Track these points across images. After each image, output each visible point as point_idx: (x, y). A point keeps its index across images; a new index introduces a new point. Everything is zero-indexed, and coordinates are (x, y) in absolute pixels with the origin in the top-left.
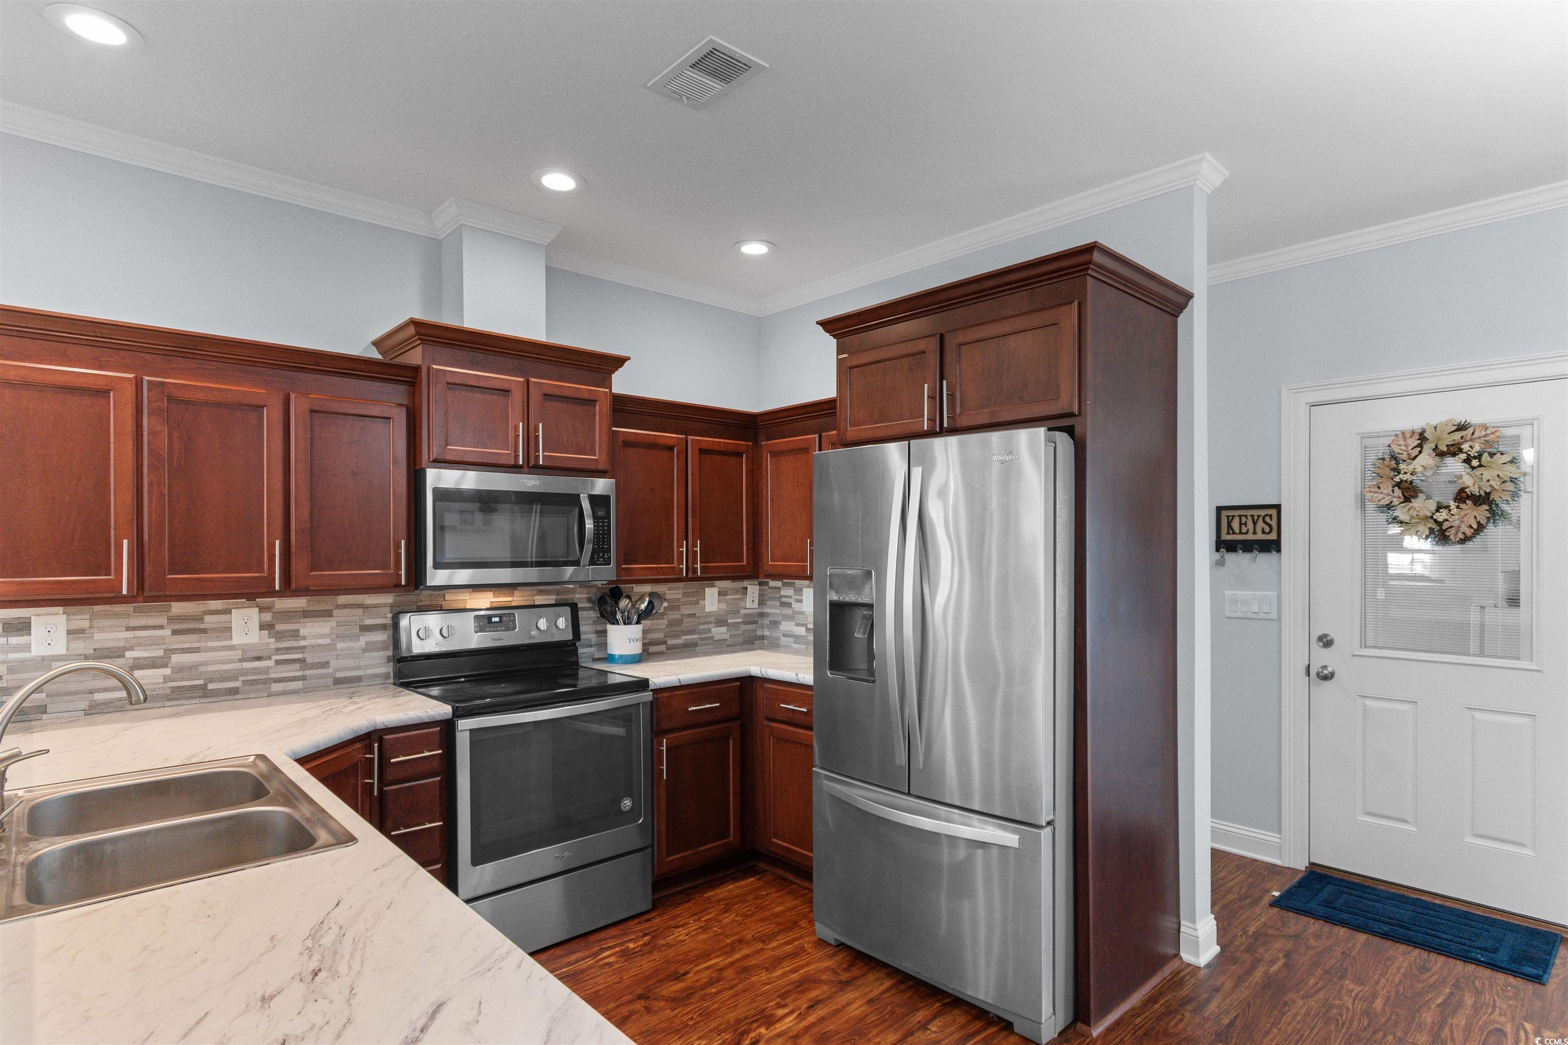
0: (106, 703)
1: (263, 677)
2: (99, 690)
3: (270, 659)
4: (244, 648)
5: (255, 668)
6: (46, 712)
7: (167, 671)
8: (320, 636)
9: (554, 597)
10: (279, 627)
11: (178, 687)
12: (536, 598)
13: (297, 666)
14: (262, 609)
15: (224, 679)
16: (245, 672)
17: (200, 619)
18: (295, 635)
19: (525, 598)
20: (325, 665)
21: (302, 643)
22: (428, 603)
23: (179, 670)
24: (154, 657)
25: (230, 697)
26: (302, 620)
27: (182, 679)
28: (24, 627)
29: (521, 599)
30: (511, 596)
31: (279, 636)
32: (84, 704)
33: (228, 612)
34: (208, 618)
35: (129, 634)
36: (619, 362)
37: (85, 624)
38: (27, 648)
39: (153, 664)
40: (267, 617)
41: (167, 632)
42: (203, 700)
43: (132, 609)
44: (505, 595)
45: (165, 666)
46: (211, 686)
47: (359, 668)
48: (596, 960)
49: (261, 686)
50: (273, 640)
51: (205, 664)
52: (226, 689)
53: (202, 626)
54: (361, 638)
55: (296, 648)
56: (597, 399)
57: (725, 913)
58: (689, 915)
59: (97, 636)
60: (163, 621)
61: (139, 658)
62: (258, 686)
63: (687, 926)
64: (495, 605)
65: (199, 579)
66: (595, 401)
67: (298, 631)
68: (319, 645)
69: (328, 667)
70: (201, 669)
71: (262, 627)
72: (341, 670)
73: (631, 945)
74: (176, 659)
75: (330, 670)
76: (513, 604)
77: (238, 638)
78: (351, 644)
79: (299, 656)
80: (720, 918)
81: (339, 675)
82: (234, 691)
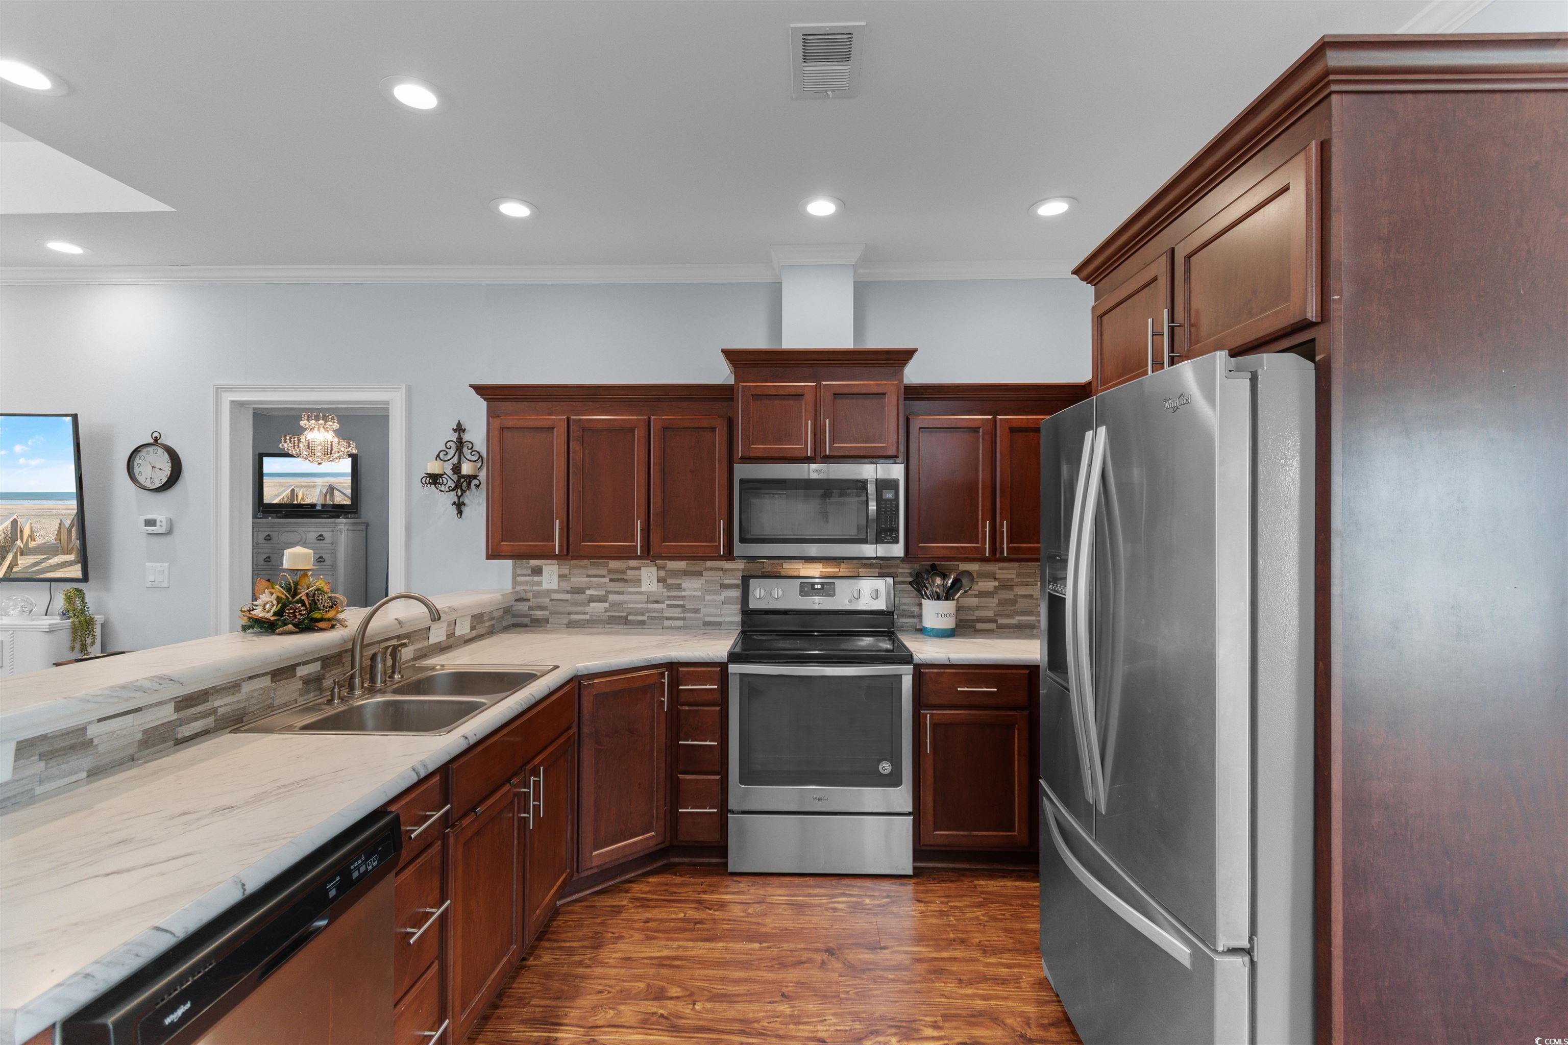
0: (577, 621)
1: (660, 615)
2: (576, 613)
3: (664, 603)
4: (649, 594)
5: (655, 609)
6: (548, 623)
7: (607, 605)
8: (695, 590)
9: (877, 570)
10: (669, 581)
11: (612, 616)
12: (860, 570)
13: (680, 610)
14: (659, 568)
15: (636, 614)
16: (649, 611)
17: (624, 573)
18: (679, 587)
19: (851, 570)
20: (697, 611)
21: (683, 594)
22: (770, 570)
23: (613, 605)
24: (600, 595)
25: (640, 627)
26: (683, 577)
27: (615, 611)
28: (538, 571)
29: (847, 570)
30: (837, 568)
31: (669, 587)
32: (566, 621)
33: (639, 568)
34: (629, 572)
35: (587, 580)
36: (908, 354)
37: (566, 571)
38: (540, 584)
39: (600, 599)
40: (662, 573)
41: (607, 580)
42: (626, 626)
43: (589, 564)
44: (832, 567)
45: (606, 601)
46: (630, 618)
47: (720, 615)
48: (830, 900)
49: (658, 621)
50: (665, 590)
51: (626, 602)
52: (638, 621)
53: (625, 577)
54: (722, 593)
55: (679, 597)
56: (884, 392)
57: (976, 907)
58: (943, 895)
59: (573, 579)
60: (605, 572)
61: (592, 595)
62: (657, 621)
63: (929, 904)
64: (824, 574)
65: (597, 546)
66: (884, 394)
67: (681, 585)
68: (694, 596)
69: (699, 613)
70: (625, 606)
71: (660, 580)
72: (708, 615)
73: (867, 901)
74: (612, 597)
75: (701, 615)
76: (840, 574)
77: (645, 587)
78: (715, 597)
79: (681, 603)
80: (967, 910)
81: (707, 619)
82: (642, 623)
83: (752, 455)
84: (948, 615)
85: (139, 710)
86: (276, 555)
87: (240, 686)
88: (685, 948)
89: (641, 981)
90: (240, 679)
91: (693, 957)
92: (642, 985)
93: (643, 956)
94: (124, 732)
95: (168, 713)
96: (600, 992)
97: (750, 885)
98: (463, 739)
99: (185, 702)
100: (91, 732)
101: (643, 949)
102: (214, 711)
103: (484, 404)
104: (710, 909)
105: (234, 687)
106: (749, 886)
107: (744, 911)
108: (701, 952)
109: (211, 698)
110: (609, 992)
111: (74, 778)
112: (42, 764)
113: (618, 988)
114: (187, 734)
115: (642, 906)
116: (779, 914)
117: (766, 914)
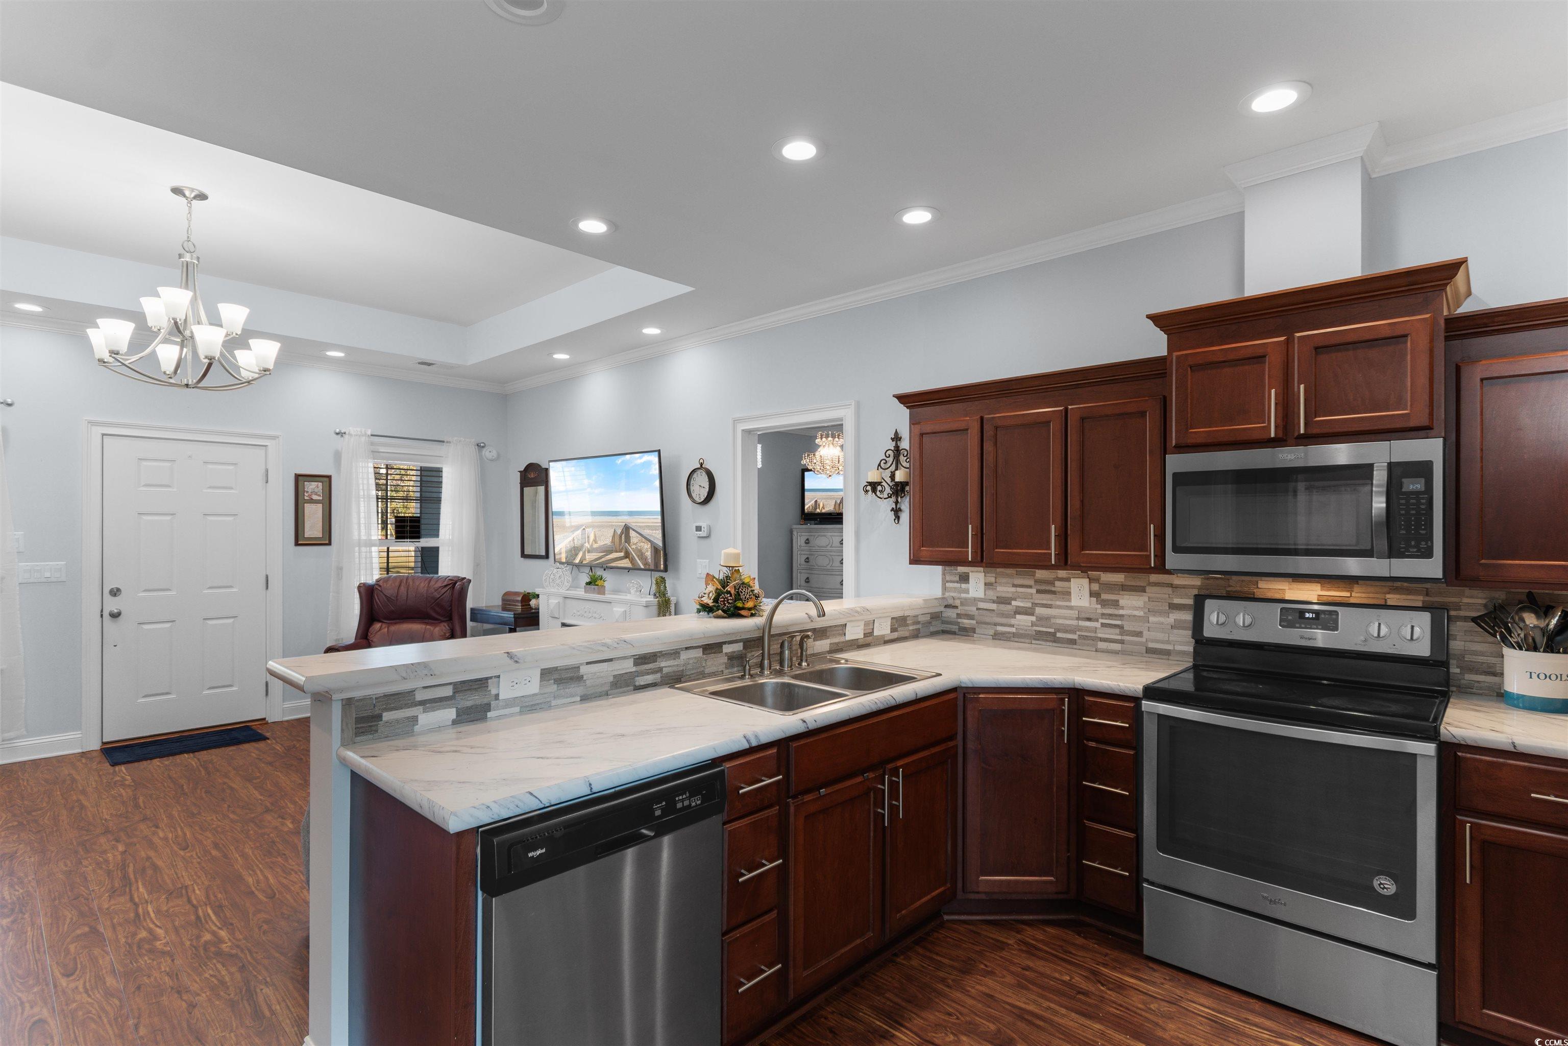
0: (1003, 634)
1: (1093, 635)
2: (1002, 625)
3: (1098, 621)
4: (1080, 610)
5: (1087, 627)
6: (975, 633)
7: (1033, 618)
8: (1137, 608)
9: (1421, 598)
10: (1104, 596)
11: (1040, 631)
12: (1388, 596)
13: (1117, 631)
14: (1091, 580)
15: (1066, 631)
16: (1080, 629)
17: (1051, 583)
18: (1116, 604)
19: (1371, 595)
20: (1139, 634)
21: (1121, 612)
22: (1239, 589)
23: (1040, 619)
24: (1026, 607)
25: (1071, 646)
26: (1121, 592)
27: (1042, 626)
28: (965, 578)
29: (1363, 595)
30: (1348, 591)
31: (1104, 604)
32: (992, 632)
33: (1068, 580)
34: (1057, 583)
35: (1013, 589)
37: (993, 580)
38: (967, 591)
39: (1028, 612)
40: (1095, 587)
41: (1033, 591)
42: (1054, 644)
43: (1015, 573)
44: (1338, 589)
45: (1032, 614)
46: (1059, 635)
47: (1168, 642)
48: (1274, 1039)
49: (1091, 642)
50: (1099, 606)
51: (1055, 617)
52: (1068, 639)
53: (1053, 589)
54: (1171, 615)
55: (1116, 615)
56: (1406, 333)
59: (999, 588)
60: (1031, 582)
61: (1019, 607)
62: (1088, 642)
64: (1325, 599)
65: (1010, 553)
66: (1405, 336)
67: (1118, 601)
68: (1134, 616)
69: (1142, 637)
70: (1053, 621)
71: (1092, 594)
72: (1153, 641)
74: (1039, 611)
75: (1144, 640)
76: (1352, 601)
77: (1075, 602)
78: (1161, 619)
79: (1118, 623)
81: (1151, 645)
82: (1073, 642)
83: (1190, 441)
84: (1553, 677)
85: (611, 660)
86: (813, 556)
87: (679, 653)
88: (1056, 1013)
89: (994, 1023)
90: (679, 649)
91: (1059, 1025)
92: (992, 1027)
93: (1007, 1000)
94: (602, 674)
95: (628, 666)
96: (950, 1014)
97: (1167, 978)
98: (801, 722)
99: (642, 660)
100: (584, 670)
101: (1010, 994)
102: (660, 670)
103: (907, 412)
104: (1103, 985)
105: (675, 654)
106: (1165, 979)
107: (1144, 1003)
108: (1071, 1023)
109: (658, 659)
110: (958, 1018)
111: (573, 699)
112: (555, 686)
113: (968, 1019)
114: (642, 683)
115: (1027, 952)
116: (1191, 1025)
117: (1173, 1018)
